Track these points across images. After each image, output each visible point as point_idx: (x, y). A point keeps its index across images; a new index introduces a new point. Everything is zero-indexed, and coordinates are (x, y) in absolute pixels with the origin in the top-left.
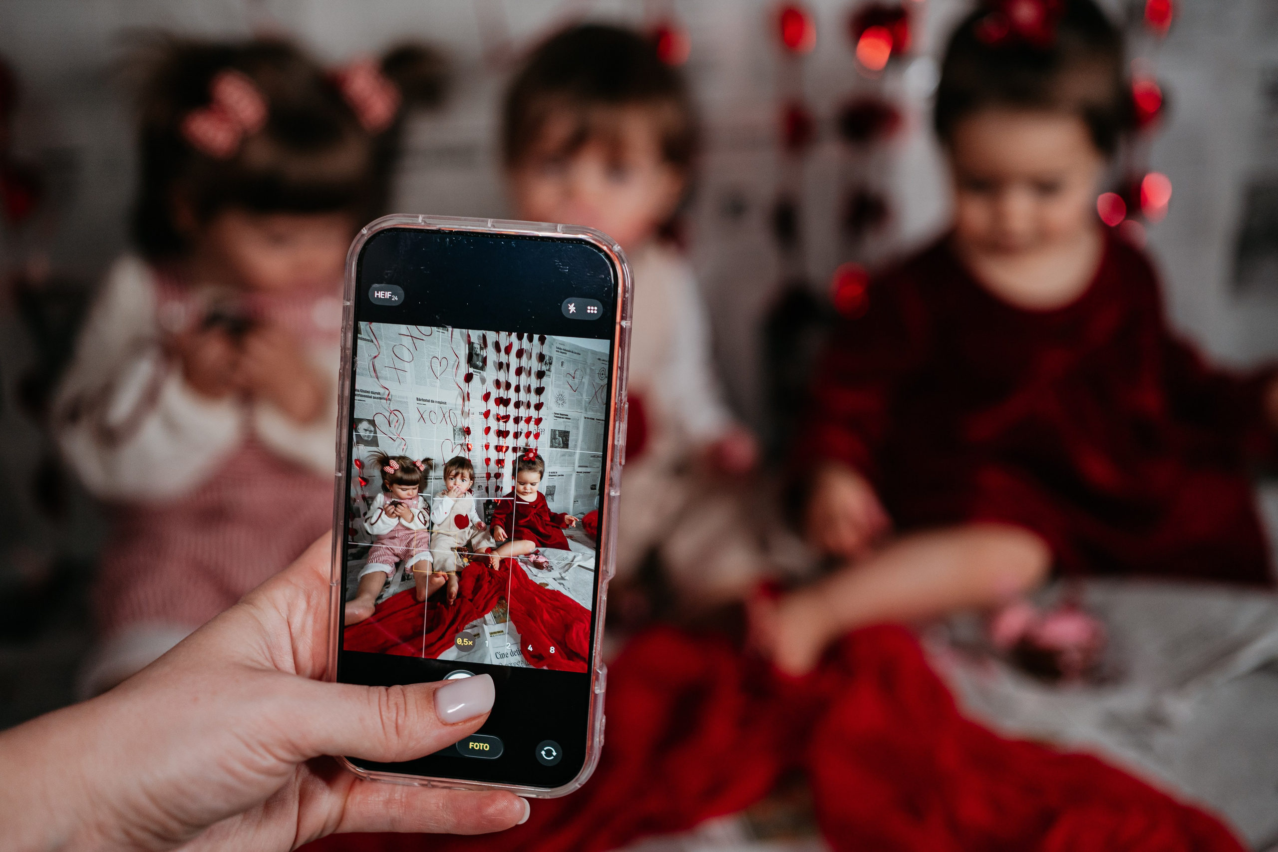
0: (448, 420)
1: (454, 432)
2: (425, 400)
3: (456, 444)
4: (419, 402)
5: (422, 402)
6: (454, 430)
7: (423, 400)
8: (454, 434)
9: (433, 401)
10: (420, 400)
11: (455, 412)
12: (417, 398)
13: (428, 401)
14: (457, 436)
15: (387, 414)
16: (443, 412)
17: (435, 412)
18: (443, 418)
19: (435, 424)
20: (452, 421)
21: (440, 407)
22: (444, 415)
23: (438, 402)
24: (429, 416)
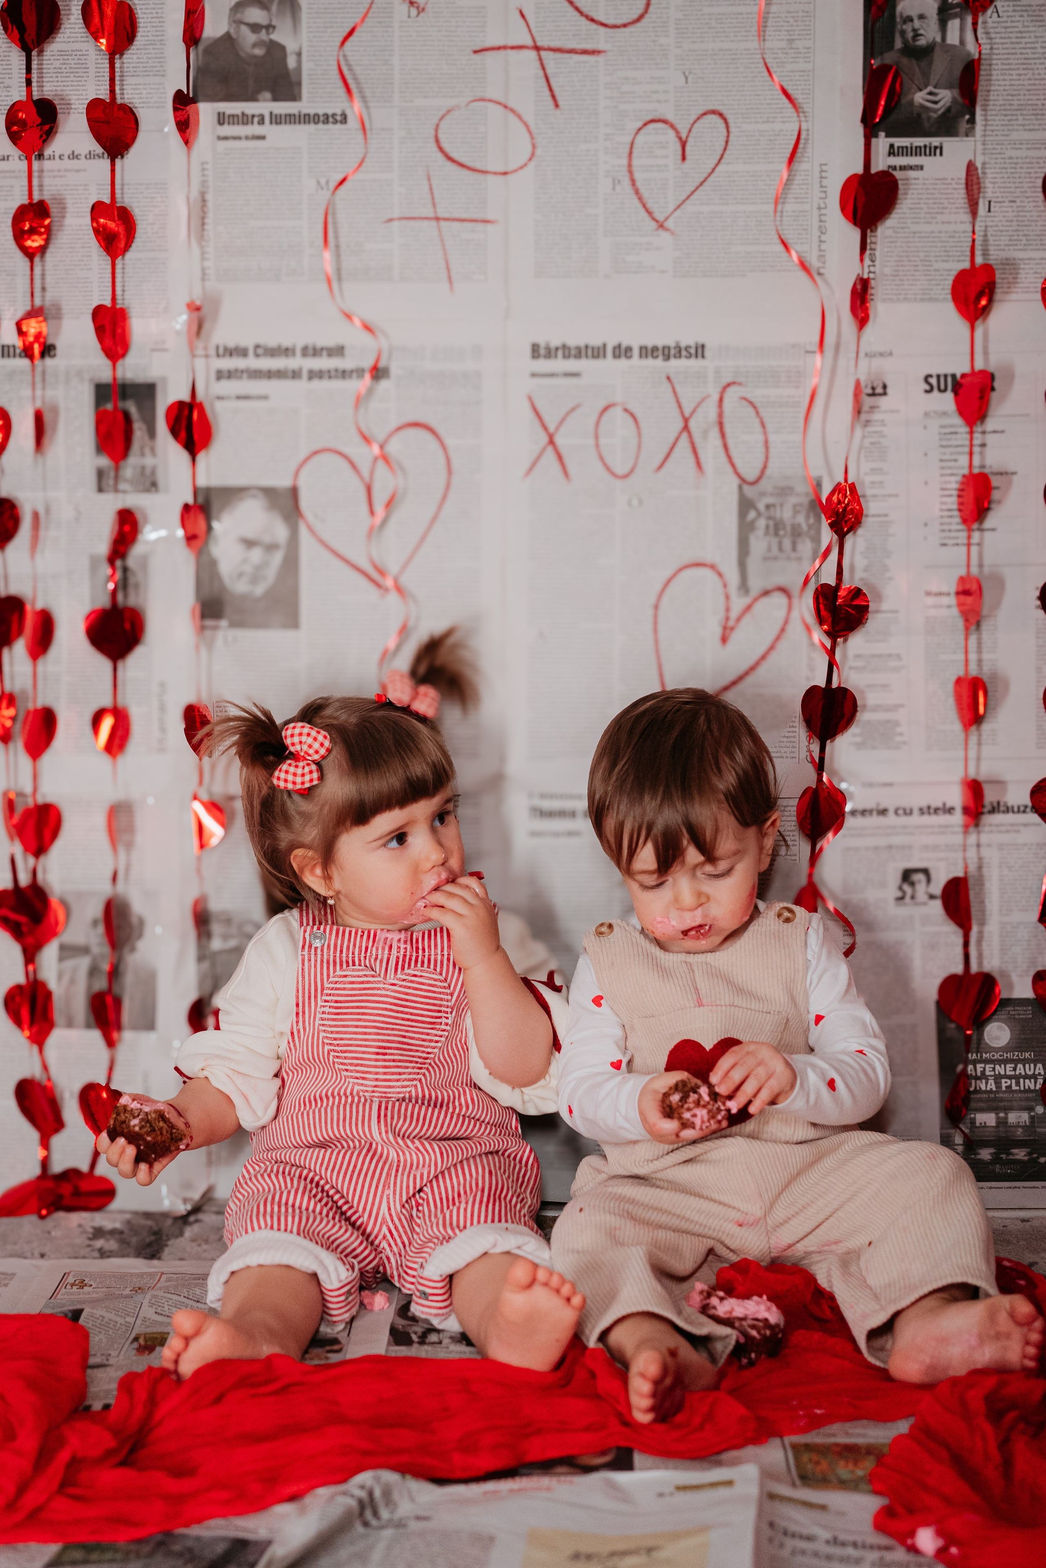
0: (711, 448)
1: (742, 514)
2: (579, 353)
3: (756, 584)
4: (544, 365)
5: (559, 364)
6: (745, 505)
7: (567, 352)
8: (745, 529)
9: (622, 352)
10: (550, 353)
11: (757, 394)
12: (535, 351)
13: (598, 353)
14: (759, 543)
15: (364, 454)
16: (680, 407)
17: (632, 415)
18: (677, 439)
19: (626, 476)
20: (733, 452)
21: (668, 378)
22: (686, 421)
23: (655, 349)
24: (597, 437)
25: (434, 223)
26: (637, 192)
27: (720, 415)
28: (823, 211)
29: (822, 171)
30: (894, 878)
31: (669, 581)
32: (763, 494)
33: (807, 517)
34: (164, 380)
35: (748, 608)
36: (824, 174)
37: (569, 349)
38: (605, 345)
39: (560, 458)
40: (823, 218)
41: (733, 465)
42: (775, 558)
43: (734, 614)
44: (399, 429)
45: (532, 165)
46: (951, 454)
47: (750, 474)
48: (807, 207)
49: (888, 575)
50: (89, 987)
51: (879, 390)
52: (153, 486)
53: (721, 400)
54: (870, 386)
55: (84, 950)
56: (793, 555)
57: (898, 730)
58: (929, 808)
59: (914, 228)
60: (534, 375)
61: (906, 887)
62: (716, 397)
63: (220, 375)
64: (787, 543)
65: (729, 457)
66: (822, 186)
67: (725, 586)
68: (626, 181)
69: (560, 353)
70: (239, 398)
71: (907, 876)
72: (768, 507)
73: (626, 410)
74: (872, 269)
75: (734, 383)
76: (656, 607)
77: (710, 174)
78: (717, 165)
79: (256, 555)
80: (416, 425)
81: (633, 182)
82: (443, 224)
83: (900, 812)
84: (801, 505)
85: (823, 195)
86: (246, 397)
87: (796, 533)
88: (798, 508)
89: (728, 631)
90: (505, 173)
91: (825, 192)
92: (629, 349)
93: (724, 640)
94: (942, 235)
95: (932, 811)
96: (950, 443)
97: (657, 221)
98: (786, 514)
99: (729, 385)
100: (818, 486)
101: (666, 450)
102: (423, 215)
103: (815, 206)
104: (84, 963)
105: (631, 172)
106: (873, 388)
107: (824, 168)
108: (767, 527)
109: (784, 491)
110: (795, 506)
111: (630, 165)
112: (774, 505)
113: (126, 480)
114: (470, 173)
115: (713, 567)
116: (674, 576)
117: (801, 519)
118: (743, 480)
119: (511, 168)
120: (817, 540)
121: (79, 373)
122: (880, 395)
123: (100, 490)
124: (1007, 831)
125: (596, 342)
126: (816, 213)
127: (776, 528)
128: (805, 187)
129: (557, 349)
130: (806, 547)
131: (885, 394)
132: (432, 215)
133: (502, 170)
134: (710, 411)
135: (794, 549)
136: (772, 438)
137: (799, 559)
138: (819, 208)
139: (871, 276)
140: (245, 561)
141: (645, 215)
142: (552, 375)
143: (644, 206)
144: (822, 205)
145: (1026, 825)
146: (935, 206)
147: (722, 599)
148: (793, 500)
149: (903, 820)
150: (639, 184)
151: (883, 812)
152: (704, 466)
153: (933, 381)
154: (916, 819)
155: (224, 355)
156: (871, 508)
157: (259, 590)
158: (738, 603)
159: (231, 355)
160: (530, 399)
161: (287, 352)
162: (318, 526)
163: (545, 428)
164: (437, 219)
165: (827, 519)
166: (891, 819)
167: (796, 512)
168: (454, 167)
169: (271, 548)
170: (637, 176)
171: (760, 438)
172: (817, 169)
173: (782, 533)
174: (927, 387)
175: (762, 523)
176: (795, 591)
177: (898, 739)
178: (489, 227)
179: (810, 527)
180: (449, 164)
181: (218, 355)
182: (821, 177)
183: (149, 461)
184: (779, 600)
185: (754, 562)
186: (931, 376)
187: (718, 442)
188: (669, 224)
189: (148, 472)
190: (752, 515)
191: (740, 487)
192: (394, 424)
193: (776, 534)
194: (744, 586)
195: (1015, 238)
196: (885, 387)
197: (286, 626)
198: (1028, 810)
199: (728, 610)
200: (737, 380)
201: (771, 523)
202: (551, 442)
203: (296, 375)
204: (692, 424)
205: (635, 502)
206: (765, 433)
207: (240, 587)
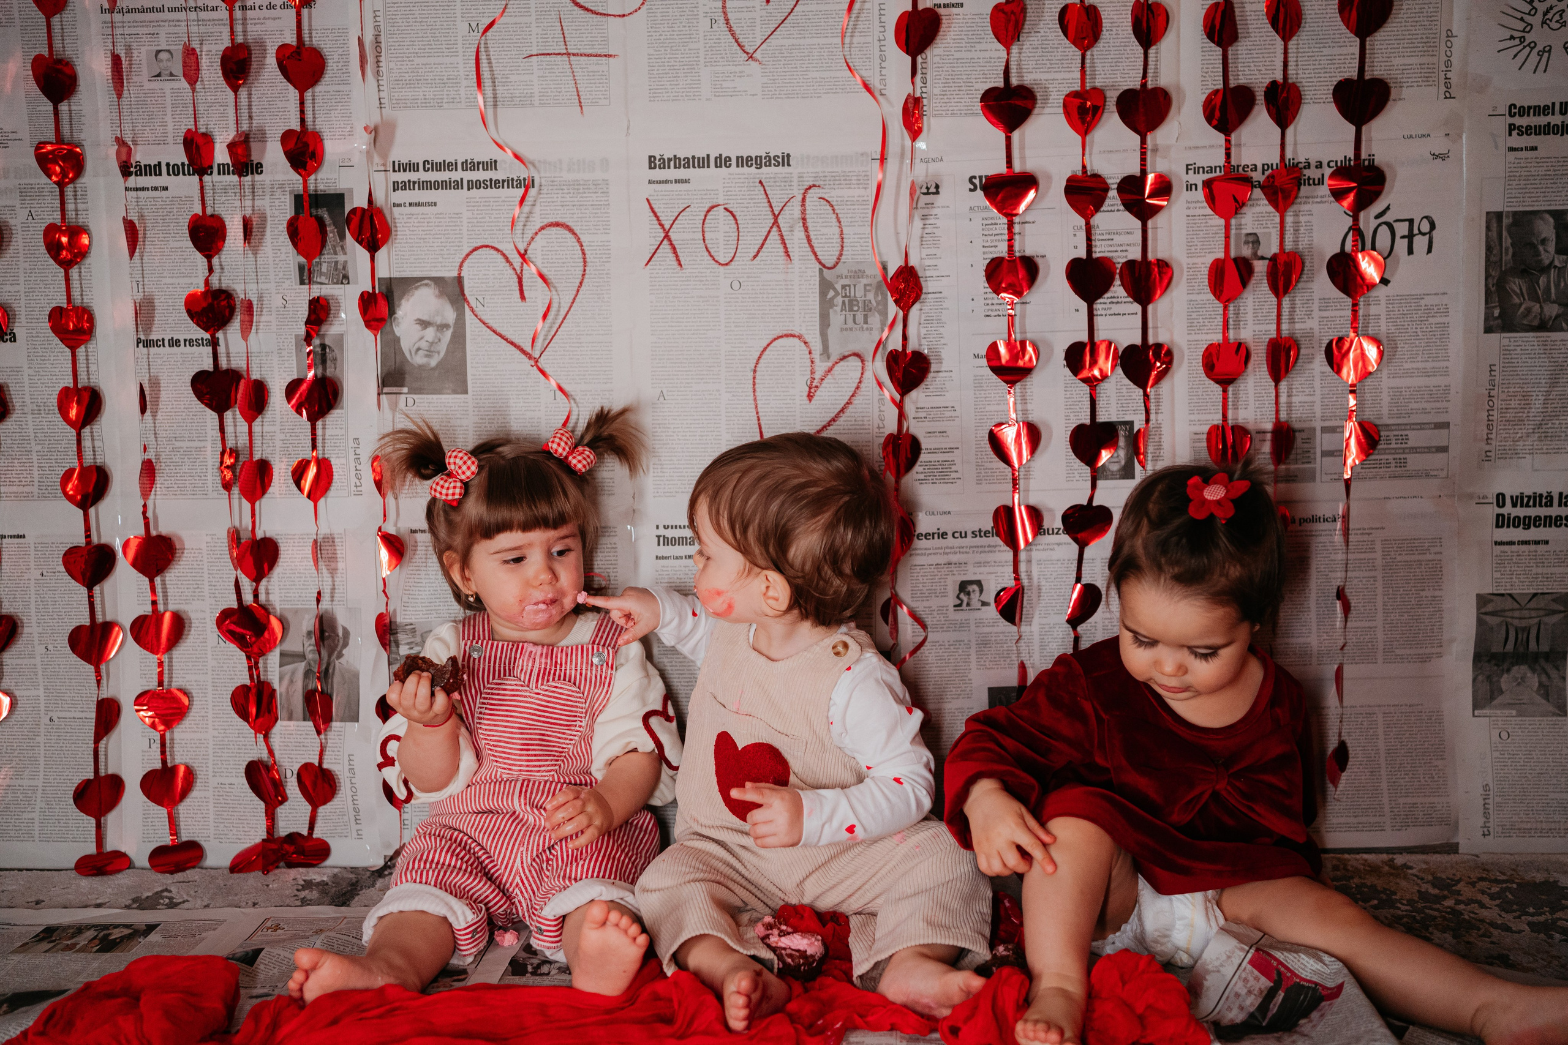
0: (796, 240)
1: (823, 293)
2: (688, 163)
3: (835, 352)
4: (659, 174)
5: (672, 173)
6: (825, 286)
7: (678, 162)
8: (826, 305)
9: (722, 162)
10: (664, 164)
11: (833, 195)
12: (652, 163)
13: (702, 162)
14: (837, 317)
16: (771, 207)
17: (731, 212)
18: (769, 232)
19: (727, 264)
20: (814, 242)
21: (761, 182)
22: (776, 217)
23: (749, 158)
24: (703, 231)
25: (565, 58)
26: (730, 29)
27: (804, 212)
28: (883, 43)
29: (881, 9)
30: (952, 589)
31: (765, 349)
32: (840, 277)
33: (876, 295)
34: (351, 190)
35: (830, 370)
36: (882, 12)
37: (679, 159)
38: (708, 156)
39: (674, 249)
40: (883, 48)
41: (815, 254)
42: (851, 329)
43: (818, 376)
44: (542, 228)
45: (644, 8)
46: (992, 241)
47: (829, 260)
48: (869, 39)
49: (943, 341)
50: (305, 686)
51: (933, 190)
52: (345, 279)
53: (804, 200)
54: (925, 186)
55: (302, 657)
56: (865, 326)
57: (954, 468)
58: (980, 531)
59: (957, 55)
60: (650, 182)
61: (962, 596)
62: (800, 197)
63: (396, 186)
64: (860, 317)
65: (811, 247)
66: (881, 22)
67: (810, 353)
68: (722, 21)
69: (672, 163)
70: (411, 204)
71: (963, 586)
72: (843, 287)
73: (725, 209)
74: (924, 90)
75: (814, 186)
76: (755, 371)
77: (789, 14)
78: (795, 6)
79: (430, 333)
80: (557, 224)
81: (727, 21)
82: (572, 58)
83: (957, 535)
84: (870, 285)
85: (883, 29)
86: (418, 204)
87: (867, 309)
88: (868, 288)
89: (812, 390)
90: (624, 16)
91: (884, 27)
92: (728, 159)
93: (810, 397)
94: (981, 61)
95: (982, 534)
96: (990, 233)
97: (747, 53)
98: (860, 292)
99: (810, 188)
100: (885, 268)
101: (761, 242)
102: (556, 52)
103: (876, 38)
104: (301, 667)
105: (725, 13)
106: (928, 188)
107: (882, 7)
108: (844, 302)
109: (858, 274)
110: (865, 285)
111: (724, 7)
112: (849, 286)
113: (321, 274)
114: (595, 16)
115: (799, 337)
116: (768, 345)
117: (871, 296)
118: (824, 266)
119: (626, 13)
120: (884, 313)
121: (282, 186)
122: (933, 193)
123: (302, 283)
124: (1044, 550)
125: (701, 154)
126: (877, 44)
127: (851, 304)
128: (867, 23)
129: (669, 160)
130: (875, 320)
131: (937, 193)
132: (565, 51)
133: (621, 13)
134: (795, 209)
135: (866, 322)
136: (845, 231)
137: (871, 329)
138: (879, 40)
139: (924, 95)
140: (422, 338)
141: (738, 48)
142: (666, 182)
143: (737, 41)
144: (882, 38)
145: (1059, 544)
146: (974, 37)
147: (810, 364)
148: (864, 281)
149: (960, 542)
150: (731, 22)
151: (943, 535)
152: (791, 254)
153: (977, 181)
154: (969, 541)
155: (399, 171)
156: (928, 286)
157: (433, 363)
158: (821, 367)
159: (405, 170)
160: (648, 200)
161: (450, 166)
162: (479, 309)
163: (661, 225)
164: (569, 54)
165: (892, 297)
166: (950, 541)
167: (866, 290)
168: (581, 11)
169: (443, 327)
170: (730, 16)
171: (837, 230)
172: (877, 8)
173: (856, 308)
174: (972, 187)
175: (839, 300)
176: (869, 357)
177: (954, 475)
178: (611, 59)
179: (878, 303)
180: (576, 8)
181: (394, 171)
182: (881, 15)
183: (341, 258)
184: (855, 362)
185: (833, 332)
186: (975, 177)
187: (803, 235)
188: (757, 55)
189: (340, 267)
190: (831, 293)
191: (821, 271)
192: (538, 227)
193: (851, 310)
194: (826, 352)
195: (1041, 62)
196: (937, 187)
197: (455, 392)
198: (1061, 532)
199: (812, 372)
200: (817, 183)
201: (846, 300)
202: (667, 236)
203: (458, 185)
204: (780, 220)
205: (736, 285)
206: (840, 227)
207: (419, 359)
